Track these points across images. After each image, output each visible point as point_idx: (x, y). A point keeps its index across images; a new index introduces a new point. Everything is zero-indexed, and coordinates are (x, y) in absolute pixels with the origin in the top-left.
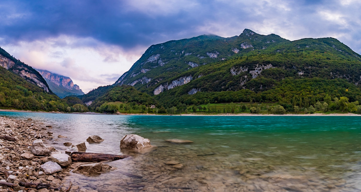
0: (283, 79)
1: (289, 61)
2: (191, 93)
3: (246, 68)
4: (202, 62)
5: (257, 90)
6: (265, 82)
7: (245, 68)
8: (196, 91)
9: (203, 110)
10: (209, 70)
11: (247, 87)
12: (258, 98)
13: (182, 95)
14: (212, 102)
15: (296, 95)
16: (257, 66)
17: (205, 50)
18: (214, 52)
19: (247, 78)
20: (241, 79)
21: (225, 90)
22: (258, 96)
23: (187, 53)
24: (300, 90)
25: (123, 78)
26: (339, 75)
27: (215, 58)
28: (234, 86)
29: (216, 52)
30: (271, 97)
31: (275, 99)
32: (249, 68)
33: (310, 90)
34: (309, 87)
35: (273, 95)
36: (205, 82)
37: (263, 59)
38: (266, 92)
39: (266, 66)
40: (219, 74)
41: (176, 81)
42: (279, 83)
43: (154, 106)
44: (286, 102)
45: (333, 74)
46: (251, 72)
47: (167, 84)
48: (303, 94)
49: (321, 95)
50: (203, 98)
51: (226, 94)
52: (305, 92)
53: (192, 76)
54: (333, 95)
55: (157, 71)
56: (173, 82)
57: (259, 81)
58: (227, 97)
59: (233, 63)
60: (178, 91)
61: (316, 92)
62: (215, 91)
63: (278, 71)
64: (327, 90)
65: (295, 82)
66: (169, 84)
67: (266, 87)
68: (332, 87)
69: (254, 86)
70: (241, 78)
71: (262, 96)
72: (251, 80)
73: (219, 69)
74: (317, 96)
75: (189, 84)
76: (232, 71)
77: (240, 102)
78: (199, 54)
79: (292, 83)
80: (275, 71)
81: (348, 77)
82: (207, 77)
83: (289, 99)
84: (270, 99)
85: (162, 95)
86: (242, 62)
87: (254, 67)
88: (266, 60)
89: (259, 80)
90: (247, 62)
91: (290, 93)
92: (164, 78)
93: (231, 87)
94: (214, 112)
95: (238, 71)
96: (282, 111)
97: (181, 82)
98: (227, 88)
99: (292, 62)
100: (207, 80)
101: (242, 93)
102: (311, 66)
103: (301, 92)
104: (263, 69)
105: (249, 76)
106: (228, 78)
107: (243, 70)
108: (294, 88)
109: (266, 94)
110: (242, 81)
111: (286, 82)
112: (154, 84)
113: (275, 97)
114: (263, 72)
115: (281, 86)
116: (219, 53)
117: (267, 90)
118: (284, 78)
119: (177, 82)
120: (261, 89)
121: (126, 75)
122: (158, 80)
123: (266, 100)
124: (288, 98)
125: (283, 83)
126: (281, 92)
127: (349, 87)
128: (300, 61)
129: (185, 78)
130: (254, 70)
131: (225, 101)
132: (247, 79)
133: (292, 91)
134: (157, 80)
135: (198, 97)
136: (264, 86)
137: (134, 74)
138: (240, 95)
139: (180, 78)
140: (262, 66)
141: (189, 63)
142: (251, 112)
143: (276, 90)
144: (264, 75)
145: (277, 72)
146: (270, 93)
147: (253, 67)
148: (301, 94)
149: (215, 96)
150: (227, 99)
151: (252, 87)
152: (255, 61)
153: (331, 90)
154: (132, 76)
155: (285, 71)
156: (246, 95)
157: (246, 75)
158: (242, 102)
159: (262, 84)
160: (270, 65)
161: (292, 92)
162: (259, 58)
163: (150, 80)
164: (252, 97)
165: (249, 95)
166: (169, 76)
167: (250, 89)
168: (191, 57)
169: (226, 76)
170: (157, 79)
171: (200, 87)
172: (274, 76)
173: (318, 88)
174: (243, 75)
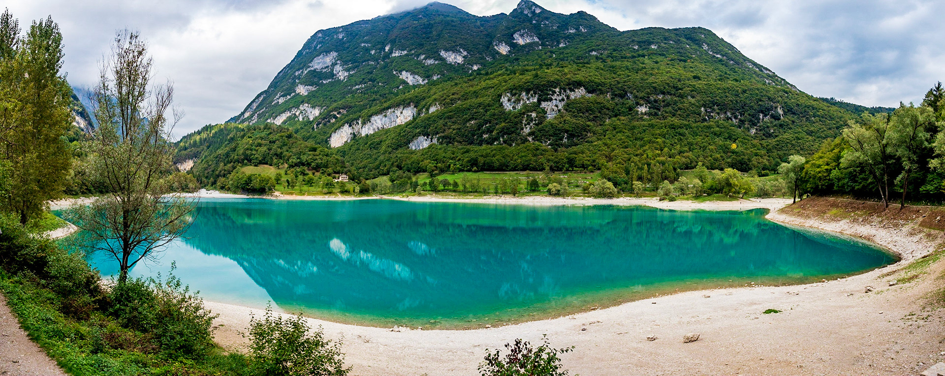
0: (607, 121)
1: (619, 83)
2: (415, 147)
3: (534, 95)
4: (430, 73)
5: (556, 145)
6: (573, 127)
7: (532, 95)
8: (428, 142)
9: (451, 187)
10: (453, 95)
11: (536, 137)
12: (559, 162)
13: (397, 149)
14: (465, 169)
15: (635, 156)
16: (556, 93)
17: (436, 44)
18: (457, 50)
19: (537, 117)
20: (525, 119)
21: (492, 144)
22: (560, 157)
23: (396, 50)
24: (642, 146)
25: (255, 105)
26: (718, 114)
27: (459, 64)
28: (509, 134)
29: (461, 50)
30: (585, 162)
31: (594, 166)
32: (540, 96)
33: (663, 146)
34: (660, 140)
35: (590, 157)
36: (446, 123)
37: (569, 76)
38: (575, 149)
39: (574, 91)
40: (476, 106)
41: (380, 116)
42: (599, 129)
43: (345, 176)
44: (616, 172)
45: (706, 111)
46: (544, 105)
47: (358, 123)
48: (647, 156)
49: (684, 157)
50: (445, 159)
51: (494, 152)
52: (652, 151)
53: (415, 107)
54: (707, 157)
55: (331, 90)
56: (373, 119)
57: (561, 125)
58: (496, 160)
59: (505, 82)
60: (385, 141)
61: (673, 151)
62: (468, 144)
63: (598, 103)
64: (694, 146)
65: (633, 129)
66: (364, 123)
67: (575, 139)
68: (704, 139)
69: (552, 136)
70: (524, 117)
71: (568, 158)
72: (545, 123)
73: (476, 94)
74: (675, 160)
75: (410, 126)
76: (504, 100)
77: (524, 169)
78: (424, 54)
79: (626, 129)
80: (592, 103)
81: (736, 118)
82: (450, 112)
83: (622, 166)
84: (583, 165)
85: (350, 149)
86: (527, 83)
87: (551, 95)
88: (573, 80)
89: (561, 123)
90: (536, 82)
91: (623, 153)
92: (351, 107)
93: (503, 137)
94: (474, 192)
95: (518, 101)
96: (610, 193)
97: (390, 119)
98: (496, 139)
99: (626, 84)
100: (450, 118)
101: (528, 150)
102: (663, 93)
103: (644, 151)
104: (568, 97)
105: (540, 113)
106: (496, 117)
107: (528, 99)
108: (631, 141)
109: (575, 153)
110: (525, 125)
111: (613, 128)
112: (329, 122)
113: (594, 161)
114: (568, 105)
115: (605, 136)
116: (468, 52)
117: (576, 145)
118: (609, 118)
119: (381, 120)
120: (565, 142)
121: (261, 99)
122: (338, 114)
123: (576, 167)
124: (620, 163)
125: (607, 130)
126: (604, 150)
127: (738, 138)
128: (641, 83)
129: (401, 110)
130: (551, 100)
131: (494, 167)
132: (535, 120)
133: (626, 147)
134: (336, 113)
135: (434, 156)
136: (571, 136)
137: (280, 97)
138: (523, 154)
139: (389, 110)
140: (565, 91)
141: (401, 74)
142: (550, 193)
143: (596, 145)
144: (571, 111)
145: (596, 105)
146: (583, 153)
147: (549, 94)
148: (645, 156)
149: (472, 155)
150: (497, 164)
151: (547, 138)
152: (552, 81)
153: (702, 145)
154: (276, 101)
155: (611, 104)
156: (535, 155)
157: (535, 110)
158: (528, 172)
159: (567, 131)
160: (582, 90)
161: (626, 150)
162: (560, 74)
163: (317, 112)
164: (548, 160)
165: (542, 155)
166: (361, 103)
167: (542, 142)
168: (405, 61)
169: (493, 111)
170: (335, 110)
171: (437, 133)
172: (590, 114)
173: (676, 141)
174: (528, 111)
